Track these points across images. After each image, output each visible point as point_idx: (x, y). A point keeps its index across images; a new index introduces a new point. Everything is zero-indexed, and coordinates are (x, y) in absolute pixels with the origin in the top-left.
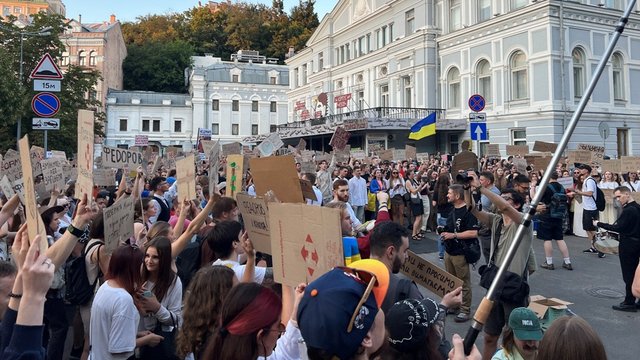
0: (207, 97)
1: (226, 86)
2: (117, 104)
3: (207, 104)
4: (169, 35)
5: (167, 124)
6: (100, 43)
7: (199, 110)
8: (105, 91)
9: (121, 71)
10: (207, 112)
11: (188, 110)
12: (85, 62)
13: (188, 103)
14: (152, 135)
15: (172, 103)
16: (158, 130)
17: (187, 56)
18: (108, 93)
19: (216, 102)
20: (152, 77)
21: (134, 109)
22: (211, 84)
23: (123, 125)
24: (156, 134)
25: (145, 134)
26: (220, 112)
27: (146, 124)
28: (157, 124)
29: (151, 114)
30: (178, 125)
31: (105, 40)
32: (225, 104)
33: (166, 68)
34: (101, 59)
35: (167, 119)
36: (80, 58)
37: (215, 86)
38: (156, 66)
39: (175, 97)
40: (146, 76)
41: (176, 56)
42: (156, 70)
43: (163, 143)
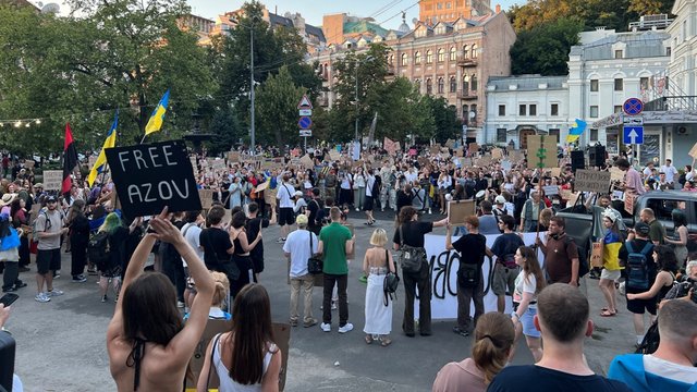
0: (584, 78)
1: (607, 64)
2: (495, 92)
3: (584, 85)
4: (561, 12)
5: (543, 109)
6: (479, 36)
7: (575, 92)
8: (486, 80)
9: (508, 57)
10: (584, 94)
11: (564, 93)
12: (468, 55)
13: (564, 86)
14: (527, 120)
15: (548, 86)
16: (535, 114)
17: (575, 32)
18: (489, 81)
19: (594, 82)
20: (536, 60)
21: (512, 95)
22: (587, 63)
23: (502, 110)
24: (533, 118)
25: (522, 118)
26: (599, 93)
27: (523, 108)
28: (533, 108)
29: (527, 99)
30: (554, 109)
31: (484, 33)
32: (606, 84)
33: (549, 49)
34: (480, 51)
35: (543, 102)
36: (465, 52)
37: (593, 65)
38: (540, 48)
39: (552, 79)
40: (532, 60)
41: (560, 36)
42: (540, 52)
43: (540, 127)
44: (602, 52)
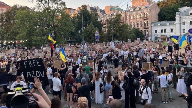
0: (180, 21)
1: (187, 17)
2: (154, 26)
3: (180, 23)
4: (173, 2)
6: (148, 10)
7: (178, 26)
8: (151, 23)
9: (157, 16)
10: (180, 26)
11: (174, 26)
12: (145, 16)
13: (174, 24)
14: (164, 34)
15: (170, 24)
16: (166, 32)
17: (177, 8)
18: (152, 23)
19: (184, 22)
20: (166, 17)
21: (159, 27)
22: (181, 17)
23: (156, 31)
24: (165, 33)
25: (162, 33)
26: (185, 26)
27: (162, 31)
28: (165, 31)
29: (163, 28)
30: (172, 31)
31: (150, 9)
32: (187, 23)
33: (169, 13)
34: (149, 15)
35: (168, 29)
36: (145, 15)
37: (183, 17)
38: (167, 13)
39: (171, 22)
40: (164, 16)
41: (173, 9)
42: (167, 14)
43: (168, 36)
44: (186, 14)
